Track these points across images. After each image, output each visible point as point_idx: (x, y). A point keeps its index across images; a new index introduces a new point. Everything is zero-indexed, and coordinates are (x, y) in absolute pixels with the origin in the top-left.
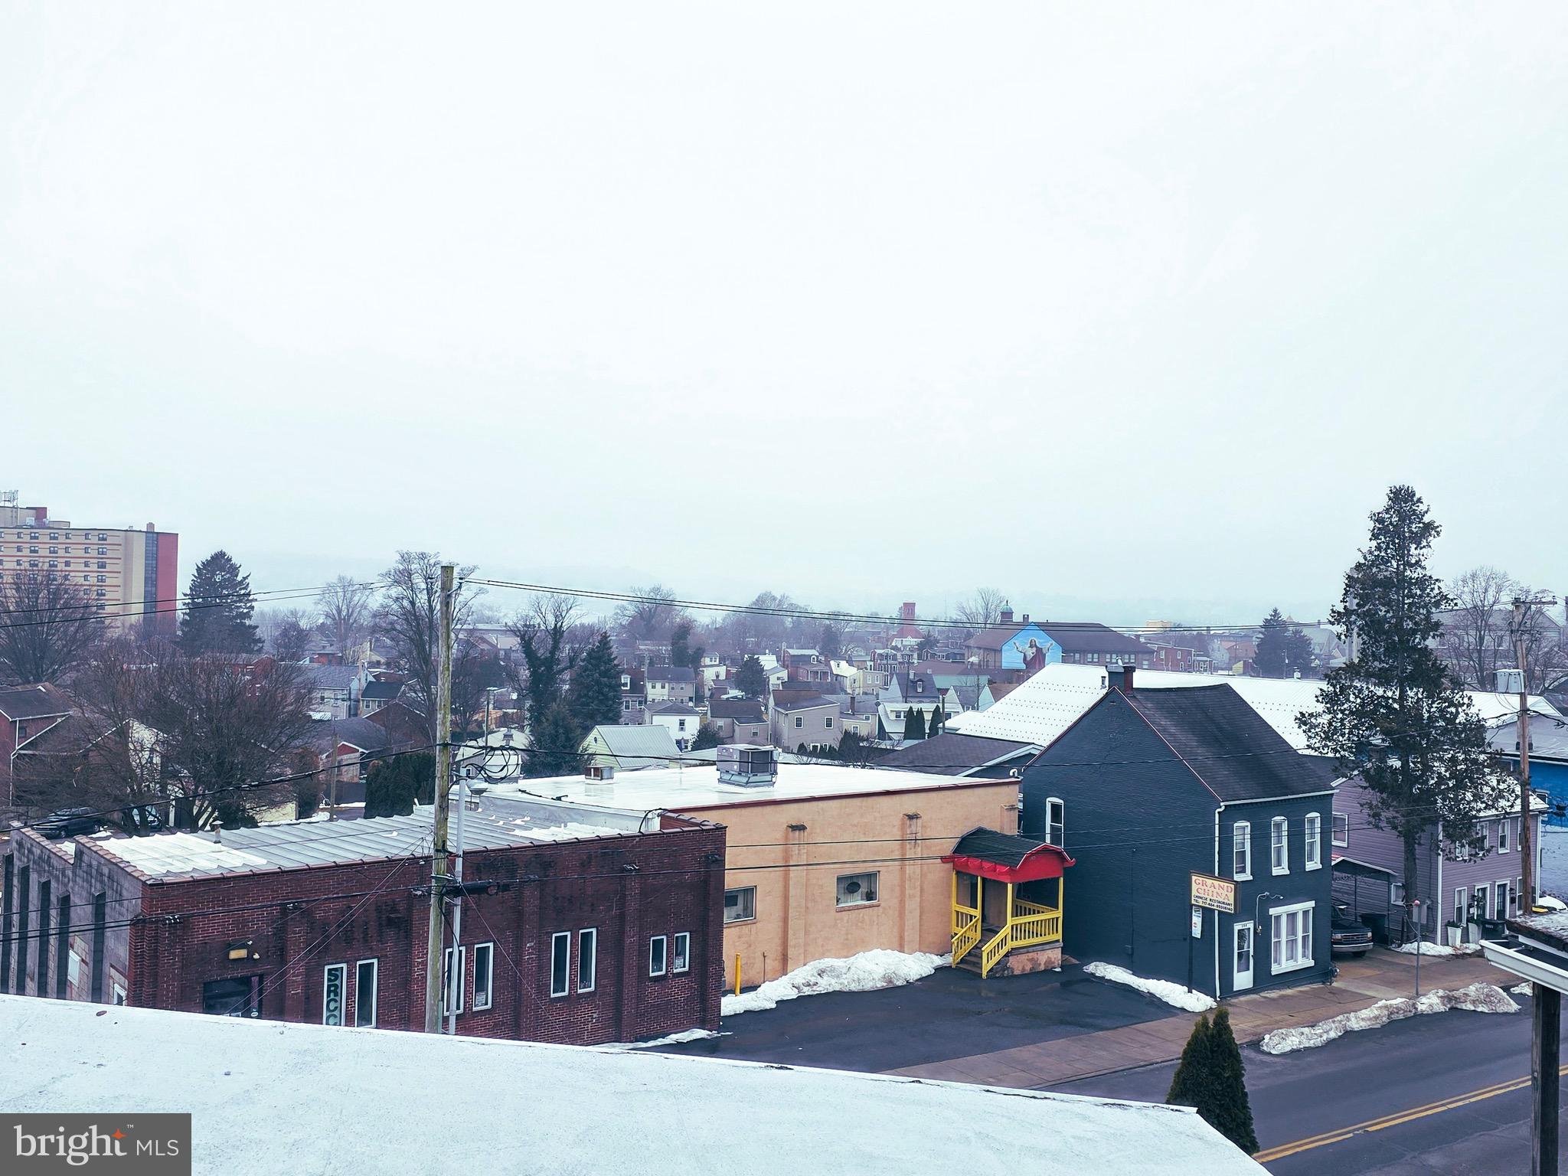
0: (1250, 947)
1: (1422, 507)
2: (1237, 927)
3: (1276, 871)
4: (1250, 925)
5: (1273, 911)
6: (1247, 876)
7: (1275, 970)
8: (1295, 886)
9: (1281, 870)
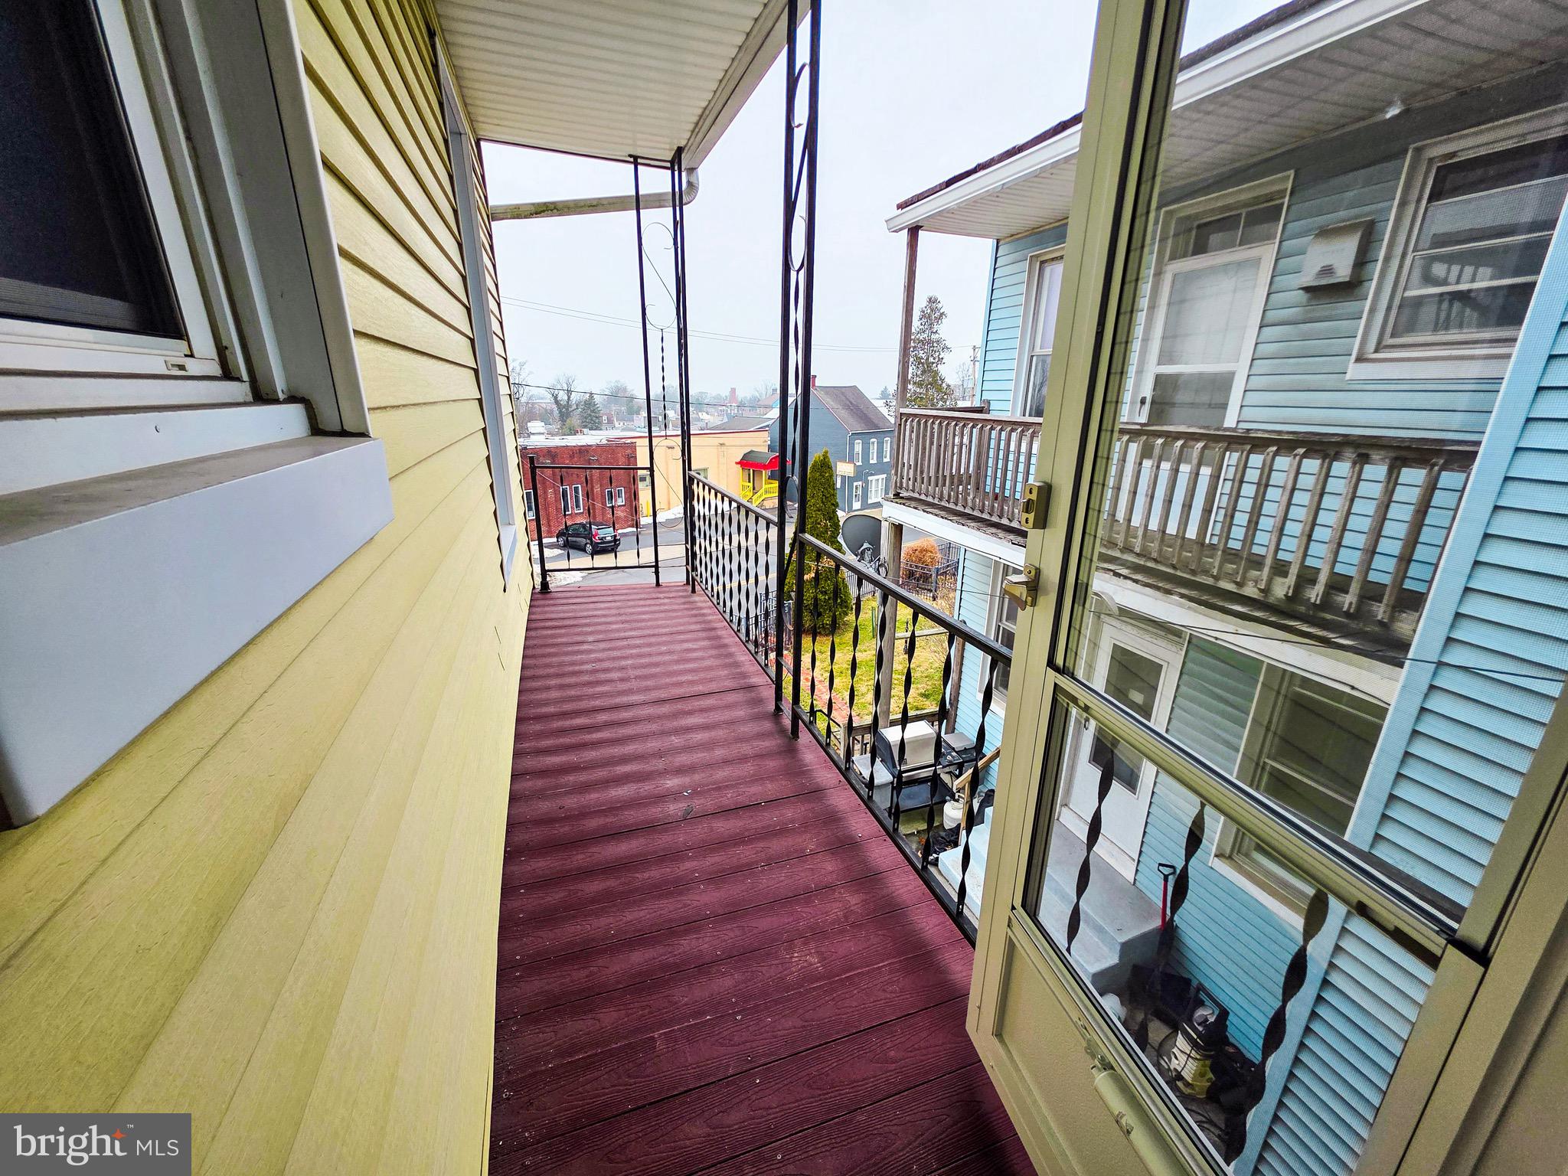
0: (860, 492)
1: (940, 306)
2: (855, 484)
3: (871, 462)
4: (860, 483)
5: (870, 478)
6: (860, 463)
7: (870, 502)
8: (880, 468)
9: (873, 461)
